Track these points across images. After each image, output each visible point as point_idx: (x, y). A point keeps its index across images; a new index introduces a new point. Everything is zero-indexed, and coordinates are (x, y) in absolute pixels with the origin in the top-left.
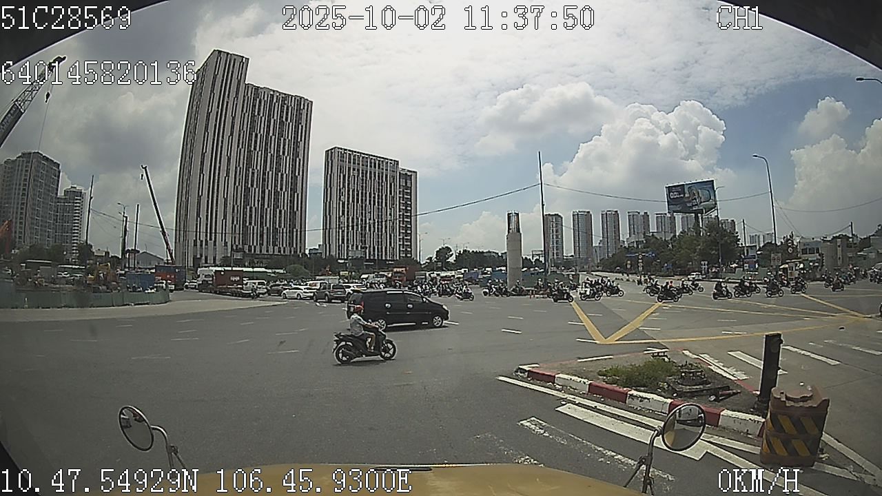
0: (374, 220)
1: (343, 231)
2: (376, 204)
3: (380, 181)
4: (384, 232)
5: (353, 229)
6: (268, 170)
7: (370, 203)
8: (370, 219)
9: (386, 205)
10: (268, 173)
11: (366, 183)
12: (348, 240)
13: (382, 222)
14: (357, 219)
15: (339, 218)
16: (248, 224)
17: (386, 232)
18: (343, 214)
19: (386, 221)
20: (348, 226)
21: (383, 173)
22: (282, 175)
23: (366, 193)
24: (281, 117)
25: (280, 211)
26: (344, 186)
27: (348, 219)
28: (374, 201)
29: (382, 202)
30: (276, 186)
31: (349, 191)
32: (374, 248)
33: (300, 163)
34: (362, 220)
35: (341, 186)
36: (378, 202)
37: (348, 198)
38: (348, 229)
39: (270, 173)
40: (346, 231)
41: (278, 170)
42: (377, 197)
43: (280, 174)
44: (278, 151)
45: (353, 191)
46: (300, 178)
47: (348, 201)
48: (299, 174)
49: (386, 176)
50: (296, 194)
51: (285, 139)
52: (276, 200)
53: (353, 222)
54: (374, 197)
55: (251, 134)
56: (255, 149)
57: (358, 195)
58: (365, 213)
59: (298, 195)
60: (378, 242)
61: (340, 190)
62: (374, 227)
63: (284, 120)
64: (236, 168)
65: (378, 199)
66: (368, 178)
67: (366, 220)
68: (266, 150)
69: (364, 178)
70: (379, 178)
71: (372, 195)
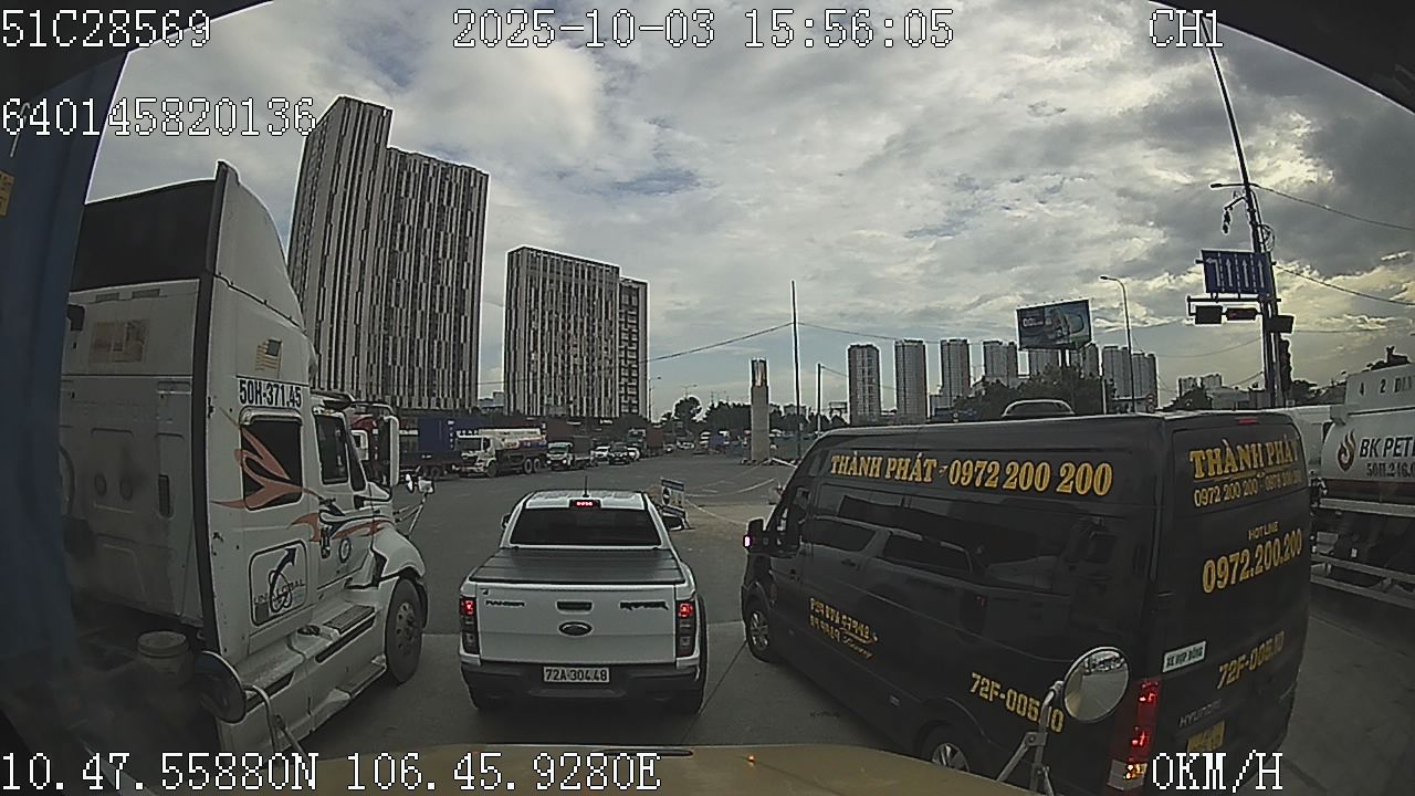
0: (582, 358)
1: (535, 375)
2: (585, 333)
3: (591, 299)
4: (596, 375)
5: (550, 371)
6: (421, 279)
7: (575, 333)
8: (575, 356)
9: (600, 335)
10: (421, 284)
11: (569, 303)
12: (542, 388)
13: (593, 360)
14: (556, 355)
15: (529, 355)
16: (390, 364)
17: (600, 376)
18: (535, 349)
19: (600, 358)
20: (542, 366)
21: (594, 287)
22: (442, 288)
23: (569, 318)
24: (441, 200)
25: (439, 344)
26: (536, 307)
27: (542, 356)
28: (582, 329)
29: (593, 330)
30: (433, 306)
31: (543, 314)
32: (582, 400)
33: (468, 272)
34: (563, 358)
35: (533, 305)
36: (588, 330)
37: (543, 324)
38: (542, 371)
39: (424, 285)
40: (539, 374)
41: (436, 280)
42: (585, 322)
43: (438, 286)
44: (436, 252)
45: (550, 313)
46: (468, 293)
47: (543, 329)
49: (600, 290)
50: (463, 318)
51: (446, 234)
52: (434, 326)
53: (550, 361)
54: (582, 324)
55: (395, 226)
56: (401, 250)
57: (557, 320)
58: (569, 347)
59: (466, 318)
60: (588, 391)
61: (530, 312)
62: (582, 369)
63: (445, 203)
64: (373, 277)
65: (588, 326)
66: (573, 294)
67: (569, 357)
68: (418, 250)
69: (567, 295)
70: (589, 295)
71: (579, 320)
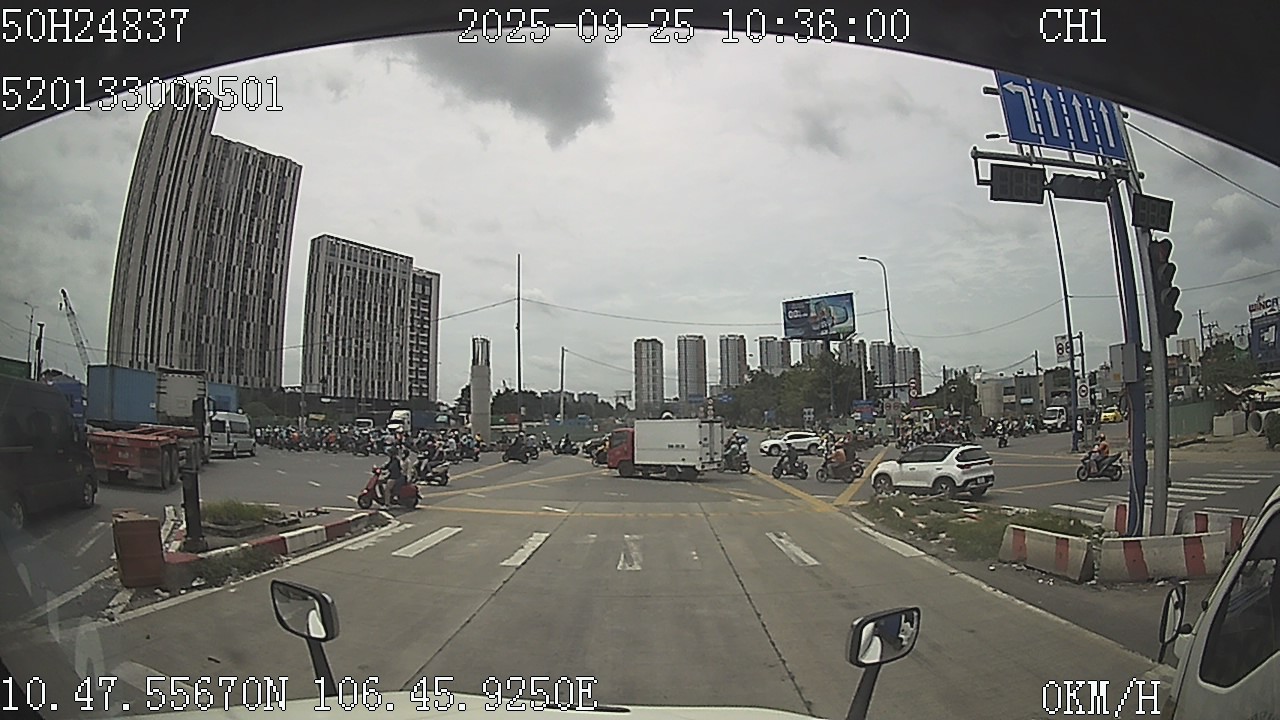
0: (374, 342)
1: (330, 357)
2: (378, 319)
3: (385, 286)
4: (387, 359)
5: (343, 354)
6: (234, 263)
7: (369, 318)
8: (368, 341)
9: (392, 322)
10: (234, 267)
11: (364, 288)
12: (336, 370)
13: (385, 345)
14: (350, 339)
15: (325, 338)
16: (203, 341)
17: (391, 361)
18: (331, 332)
19: (391, 344)
20: (337, 349)
21: (389, 275)
22: (253, 272)
23: (364, 303)
24: (257, 186)
25: (248, 325)
26: (333, 292)
27: (337, 339)
28: (375, 315)
29: (386, 317)
30: (243, 288)
31: (339, 299)
32: (373, 383)
33: (278, 256)
34: (356, 342)
35: (330, 292)
36: (381, 316)
37: (339, 309)
38: (336, 354)
39: (237, 268)
40: (333, 356)
41: (248, 264)
42: (379, 309)
43: (250, 270)
44: (250, 237)
45: (346, 299)
46: (277, 277)
47: (338, 314)
48: (276, 272)
49: (394, 279)
50: (271, 301)
51: (260, 220)
52: (244, 308)
53: (344, 344)
54: (376, 310)
55: (214, 210)
56: (218, 232)
57: (352, 305)
58: (362, 332)
59: (273, 302)
60: (379, 374)
61: (327, 297)
62: (374, 353)
63: (261, 191)
64: (190, 258)
65: (381, 312)
66: (368, 281)
67: (362, 342)
68: (233, 234)
69: (363, 282)
70: (383, 282)
71: (373, 306)
